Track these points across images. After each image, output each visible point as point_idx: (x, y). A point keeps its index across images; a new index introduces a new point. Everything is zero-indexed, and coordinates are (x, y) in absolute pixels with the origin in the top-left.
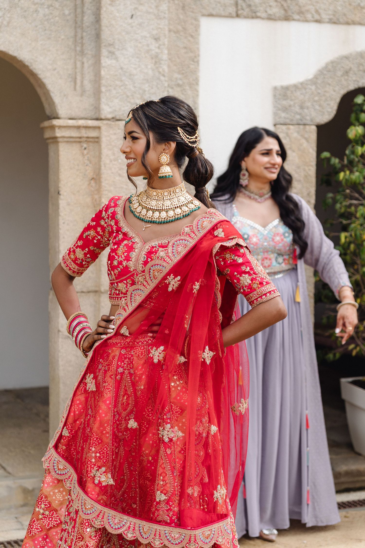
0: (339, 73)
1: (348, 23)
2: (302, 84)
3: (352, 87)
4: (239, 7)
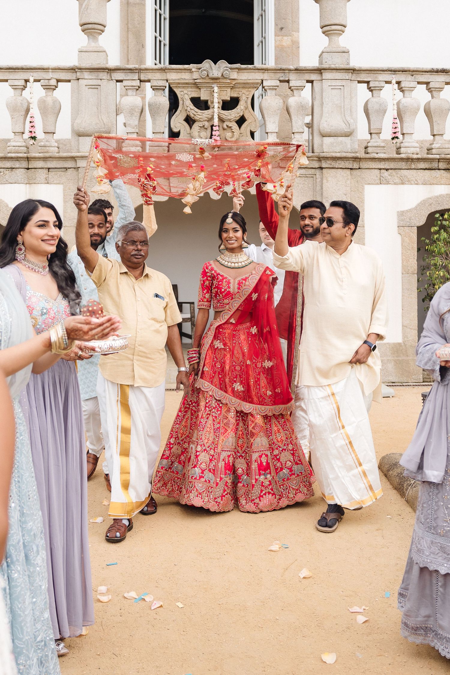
0: (427, 205)
1: (431, 184)
2: (410, 210)
3: (433, 211)
4: (381, 180)
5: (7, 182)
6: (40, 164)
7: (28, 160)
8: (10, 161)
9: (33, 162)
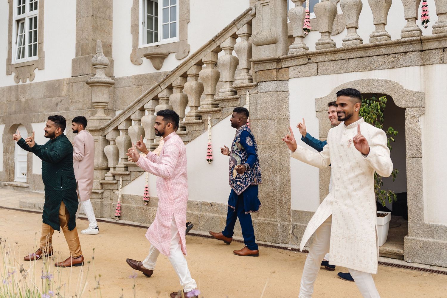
5: (401, 66)
6: (435, 45)
7: (422, 43)
8: (404, 46)
9: (427, 44)
